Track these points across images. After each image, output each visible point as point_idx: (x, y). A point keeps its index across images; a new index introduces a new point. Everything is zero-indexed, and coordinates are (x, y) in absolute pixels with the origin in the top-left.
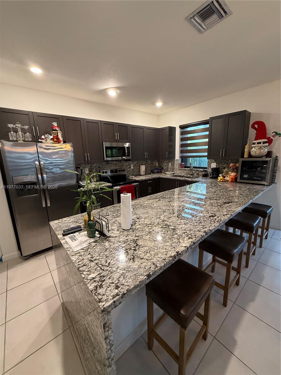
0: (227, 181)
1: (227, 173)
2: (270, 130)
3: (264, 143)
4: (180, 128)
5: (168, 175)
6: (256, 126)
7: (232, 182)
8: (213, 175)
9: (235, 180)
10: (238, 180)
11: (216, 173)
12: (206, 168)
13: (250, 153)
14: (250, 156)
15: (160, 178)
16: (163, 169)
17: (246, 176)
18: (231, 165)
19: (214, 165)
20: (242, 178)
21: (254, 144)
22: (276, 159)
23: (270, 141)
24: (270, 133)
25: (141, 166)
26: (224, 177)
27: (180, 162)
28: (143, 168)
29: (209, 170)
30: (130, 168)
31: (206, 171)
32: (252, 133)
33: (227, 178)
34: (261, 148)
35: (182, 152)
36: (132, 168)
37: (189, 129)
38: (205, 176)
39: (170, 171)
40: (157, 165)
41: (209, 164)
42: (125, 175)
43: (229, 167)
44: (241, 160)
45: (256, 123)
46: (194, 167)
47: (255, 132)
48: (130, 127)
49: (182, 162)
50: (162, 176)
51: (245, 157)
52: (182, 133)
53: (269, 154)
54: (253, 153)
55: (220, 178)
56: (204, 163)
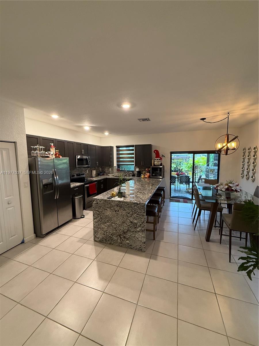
0: (146, 177)
1: (145, 173)
2: (161, 154)
3: (159, 159)
4: (116, 147)
5: (111, 176)
6: (155, 152)
7: (148, 178)
8: (138, 175)
9: (149, 177)
10: (151, 177)
11: (139, 174)
12: (133, 171)
13: (154, 163)
14: (154, 165)
15: (107, 179)
16: (105, 172)
17: (154, 175)
18: (147, 169)
19: (137, 170)
20: (152, 176)
21: (156, 160)
22: (164, 167)
23: (161, 159)
24: (161, 156)
25: (93, 171)
26: (144, 176)
27: (117, 168)
28: (94, 172)
29: (136, 173)
30: (86, 172)
31: (133, 173)
32: (154, 155)
33: (146, 176)
34: (158, 162)
35: (118, 161)
36: (87, 172)
37: (121, 149)
38: (134, 175)
39: (111, 174)
40: (101, 170)
41: (135, 169)
42: (84, 177)
43: (145, 170)
44: (151, 167)
45: (155, 150)
46: (127, 171)
47: (155, 154)
48: (89, 146)
49: (118, 168)
50: (108, 177)
51: (152, 165)
52: (118, 151)
53: (161, 165)
54: (155, 164)
55: (143, 176)
56: (132, 168)
